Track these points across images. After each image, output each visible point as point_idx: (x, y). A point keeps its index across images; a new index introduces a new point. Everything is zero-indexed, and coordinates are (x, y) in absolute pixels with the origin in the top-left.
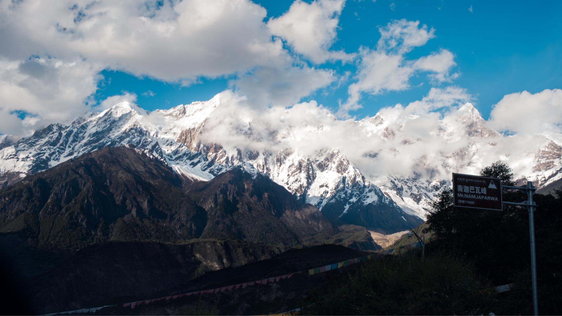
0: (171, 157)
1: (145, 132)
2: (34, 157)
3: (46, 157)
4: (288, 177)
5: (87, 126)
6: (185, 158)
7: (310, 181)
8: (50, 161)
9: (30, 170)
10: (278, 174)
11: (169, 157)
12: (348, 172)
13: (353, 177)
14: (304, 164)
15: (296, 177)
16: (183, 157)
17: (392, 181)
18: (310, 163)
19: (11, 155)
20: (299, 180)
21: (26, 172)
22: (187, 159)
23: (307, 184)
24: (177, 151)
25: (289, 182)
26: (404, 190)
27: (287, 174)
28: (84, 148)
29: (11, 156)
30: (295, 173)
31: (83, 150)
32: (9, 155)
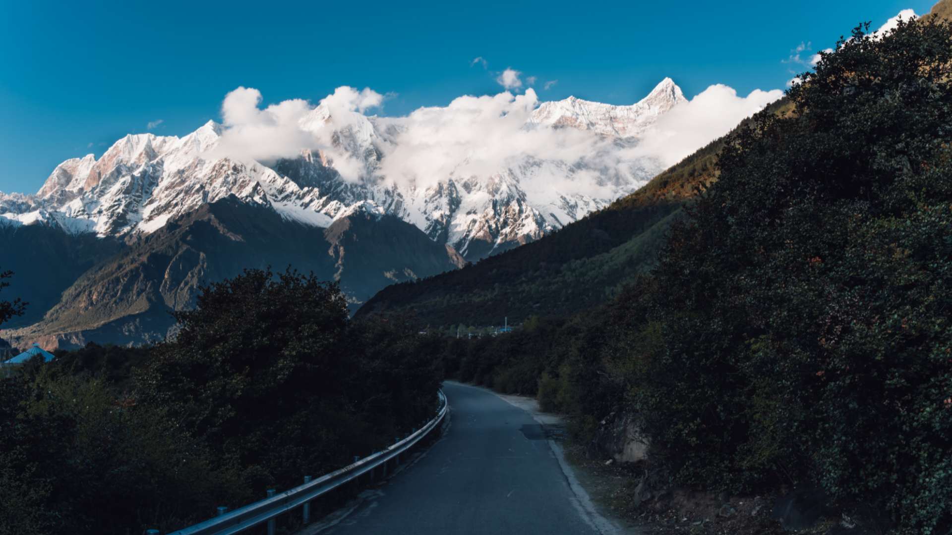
0: (276, 197)
1: (240, 168)
2: (108, 210)
3: (123, 210)
4: (425, 204)
5: (163, 162)
6: (294, 197)
7: (453, 207)
8: (128, 213)
9: (107, 229)
10: (413, 200)
11: (274, 198)
12: (501, 193)
13: (506, 200)
14: (445, 186)
15: (436, 203)
16: (291, 197)
17: (562, 197)
18: (452, 184)
19: (79, 211)
20: (440, 206)
21: (104, 232)
22: (297, 198)
23: (450, 211)
24: (283, 188)
25: (427, 211)
26: (579, 207)
27: (424, 200)
28: (166, 192)
29: (80, 213)
30: (434, 198)
31: (166, 196)
32: (76, 211)
